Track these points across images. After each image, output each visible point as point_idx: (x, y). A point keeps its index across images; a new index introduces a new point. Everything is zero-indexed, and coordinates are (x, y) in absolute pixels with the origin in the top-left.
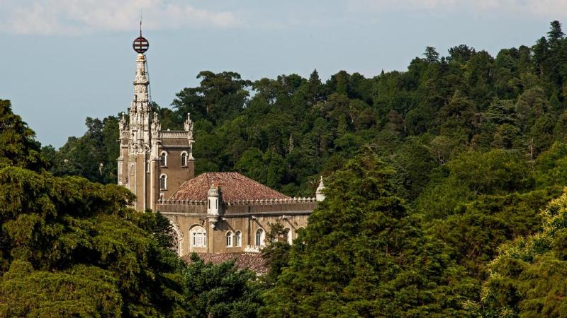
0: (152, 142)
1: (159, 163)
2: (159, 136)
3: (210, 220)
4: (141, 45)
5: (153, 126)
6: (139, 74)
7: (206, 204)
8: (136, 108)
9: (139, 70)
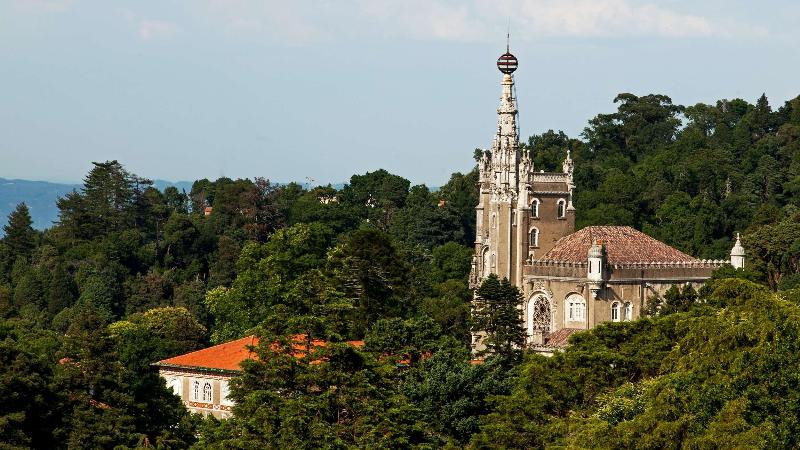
0: (520, 186)
1: (529, 214)
2: (529, 179)
3: (591, 287)
4: (508, 64)
5: (521, 167)
6: (504, 100)
7: (585, 265)
8: (500, 144)
9: (504, 97)
